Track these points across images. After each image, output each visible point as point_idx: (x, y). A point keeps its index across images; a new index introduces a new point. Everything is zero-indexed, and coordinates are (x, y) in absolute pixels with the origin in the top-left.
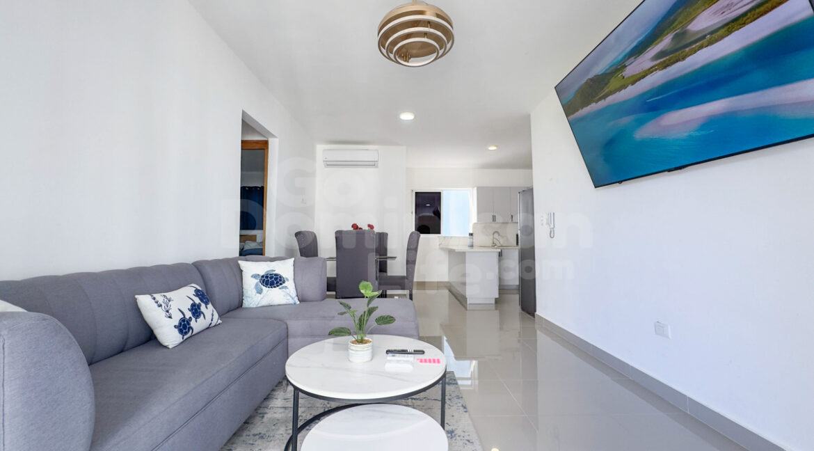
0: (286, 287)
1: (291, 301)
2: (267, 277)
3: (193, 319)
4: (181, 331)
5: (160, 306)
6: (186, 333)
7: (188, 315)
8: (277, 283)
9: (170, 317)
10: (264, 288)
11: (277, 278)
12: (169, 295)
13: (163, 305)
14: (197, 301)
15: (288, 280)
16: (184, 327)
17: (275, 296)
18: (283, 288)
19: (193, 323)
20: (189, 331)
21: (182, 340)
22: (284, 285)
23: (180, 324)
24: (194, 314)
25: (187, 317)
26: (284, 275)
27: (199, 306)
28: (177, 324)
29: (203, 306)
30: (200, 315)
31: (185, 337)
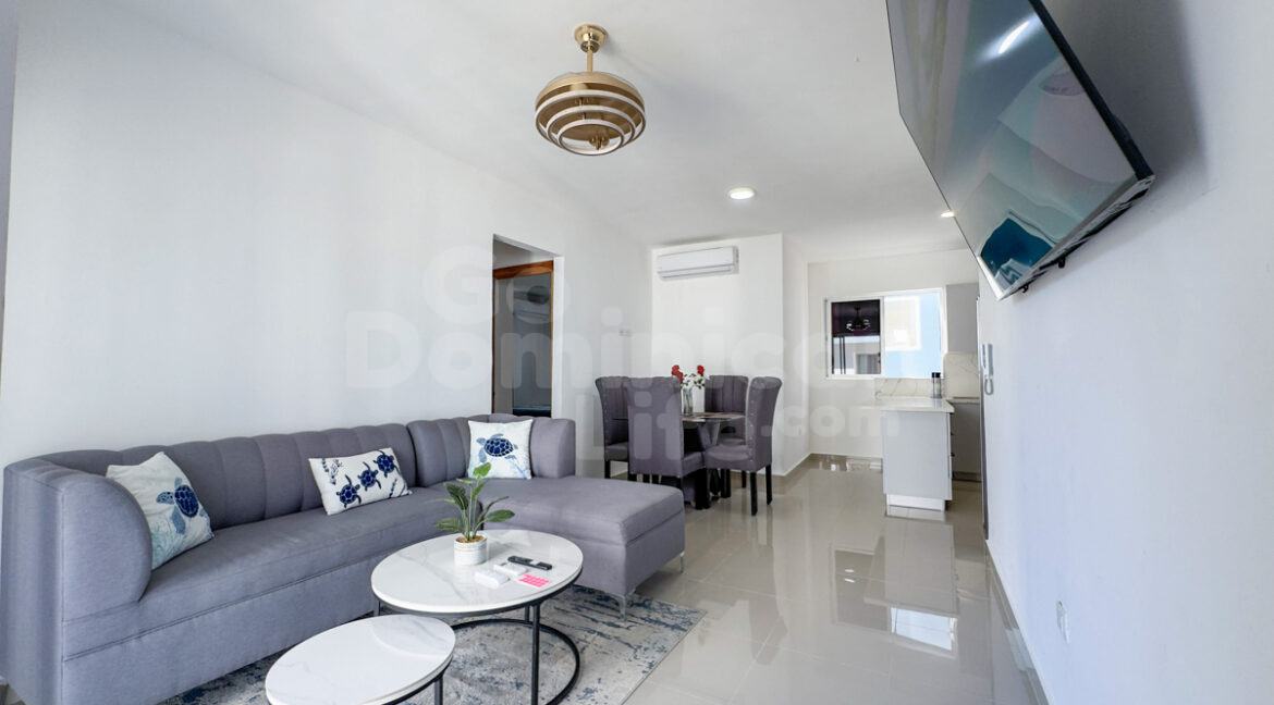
0: (513, 457)
1: (520, 476)
2: (492, 442)
3: (362, 488)
4: (343, 499)
5: (327, 471)
6: (349, 501)
7: (356, 482)
8: (504, 450)
9: (334, 483)
10: (488, 455)
11: (503, 445)
12: (341, 460)
13: (331, 470)
14: (375, 467)
15: (516, 447)
16: (348, 494)
17: (501, 467)
18: (509, 457)
19: (361, 492)
20: (353, 500)
21: (343, 508)
22: (511, 454)
23: (343, 491)
24: (363, 482)
25: (354, 484)
26: (512, 441)
27: (374, 474)
28: (340, 491)
29: (381, 473)
30: (373, 483)
31: (349, 506)
